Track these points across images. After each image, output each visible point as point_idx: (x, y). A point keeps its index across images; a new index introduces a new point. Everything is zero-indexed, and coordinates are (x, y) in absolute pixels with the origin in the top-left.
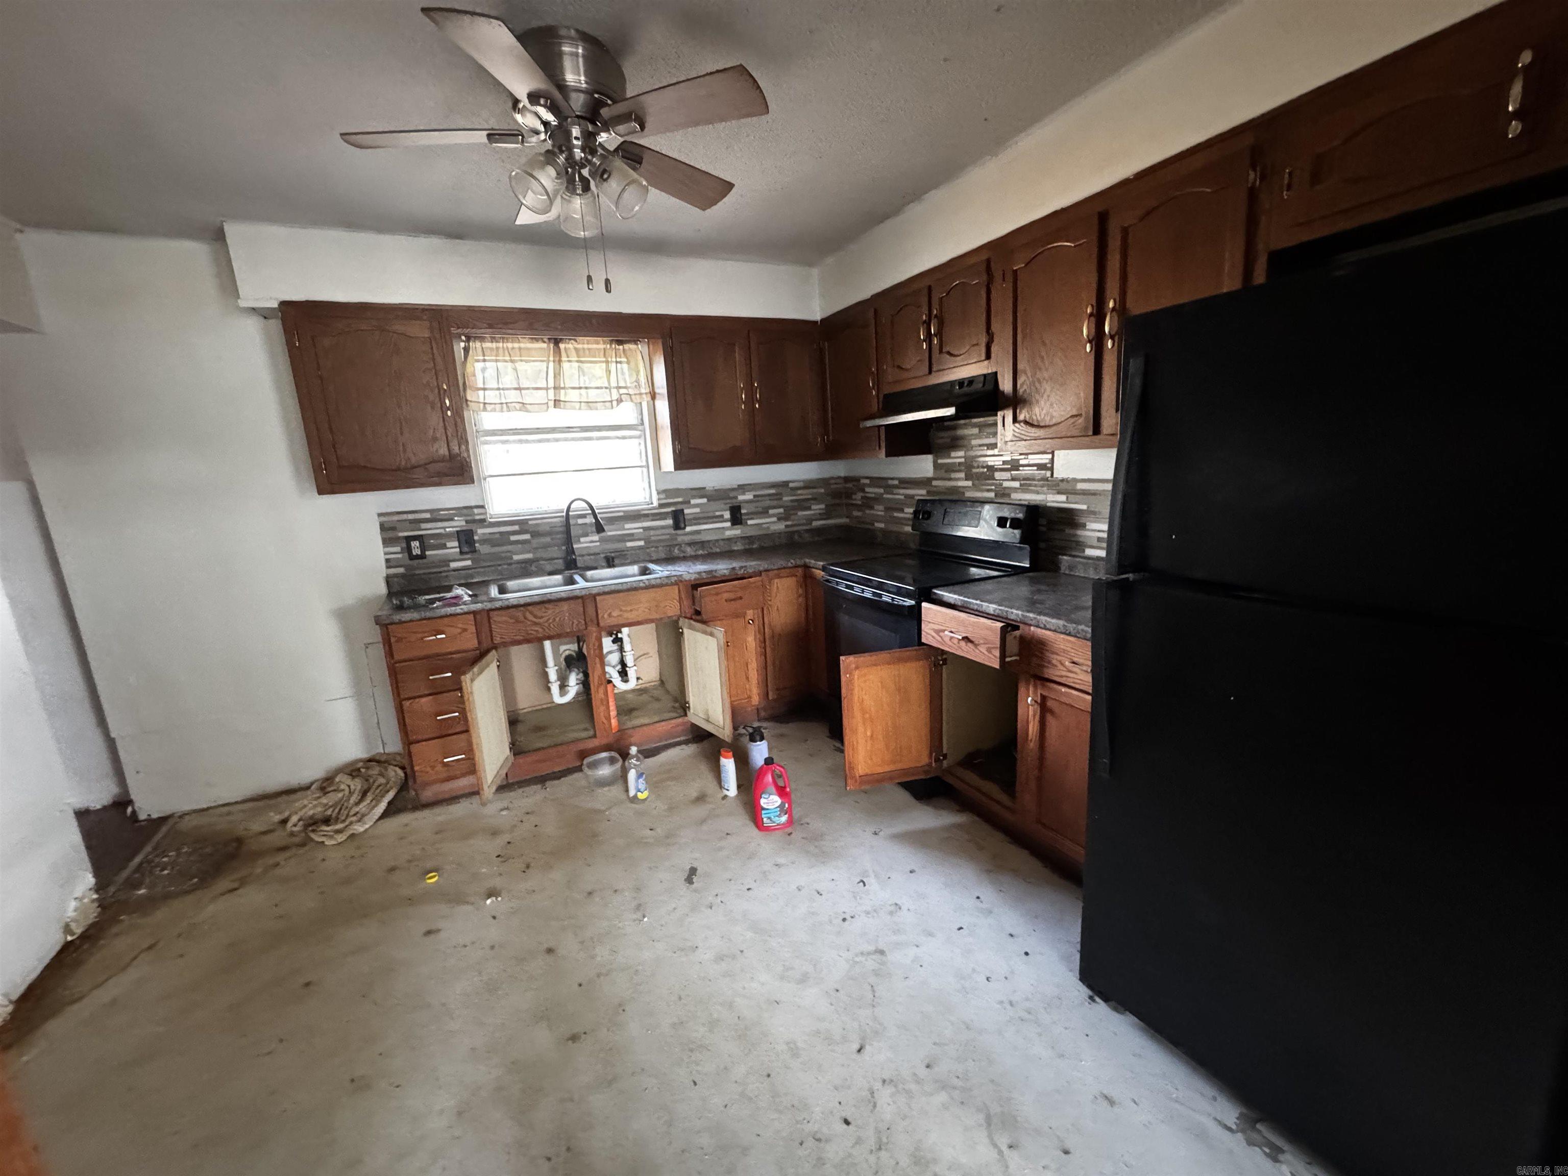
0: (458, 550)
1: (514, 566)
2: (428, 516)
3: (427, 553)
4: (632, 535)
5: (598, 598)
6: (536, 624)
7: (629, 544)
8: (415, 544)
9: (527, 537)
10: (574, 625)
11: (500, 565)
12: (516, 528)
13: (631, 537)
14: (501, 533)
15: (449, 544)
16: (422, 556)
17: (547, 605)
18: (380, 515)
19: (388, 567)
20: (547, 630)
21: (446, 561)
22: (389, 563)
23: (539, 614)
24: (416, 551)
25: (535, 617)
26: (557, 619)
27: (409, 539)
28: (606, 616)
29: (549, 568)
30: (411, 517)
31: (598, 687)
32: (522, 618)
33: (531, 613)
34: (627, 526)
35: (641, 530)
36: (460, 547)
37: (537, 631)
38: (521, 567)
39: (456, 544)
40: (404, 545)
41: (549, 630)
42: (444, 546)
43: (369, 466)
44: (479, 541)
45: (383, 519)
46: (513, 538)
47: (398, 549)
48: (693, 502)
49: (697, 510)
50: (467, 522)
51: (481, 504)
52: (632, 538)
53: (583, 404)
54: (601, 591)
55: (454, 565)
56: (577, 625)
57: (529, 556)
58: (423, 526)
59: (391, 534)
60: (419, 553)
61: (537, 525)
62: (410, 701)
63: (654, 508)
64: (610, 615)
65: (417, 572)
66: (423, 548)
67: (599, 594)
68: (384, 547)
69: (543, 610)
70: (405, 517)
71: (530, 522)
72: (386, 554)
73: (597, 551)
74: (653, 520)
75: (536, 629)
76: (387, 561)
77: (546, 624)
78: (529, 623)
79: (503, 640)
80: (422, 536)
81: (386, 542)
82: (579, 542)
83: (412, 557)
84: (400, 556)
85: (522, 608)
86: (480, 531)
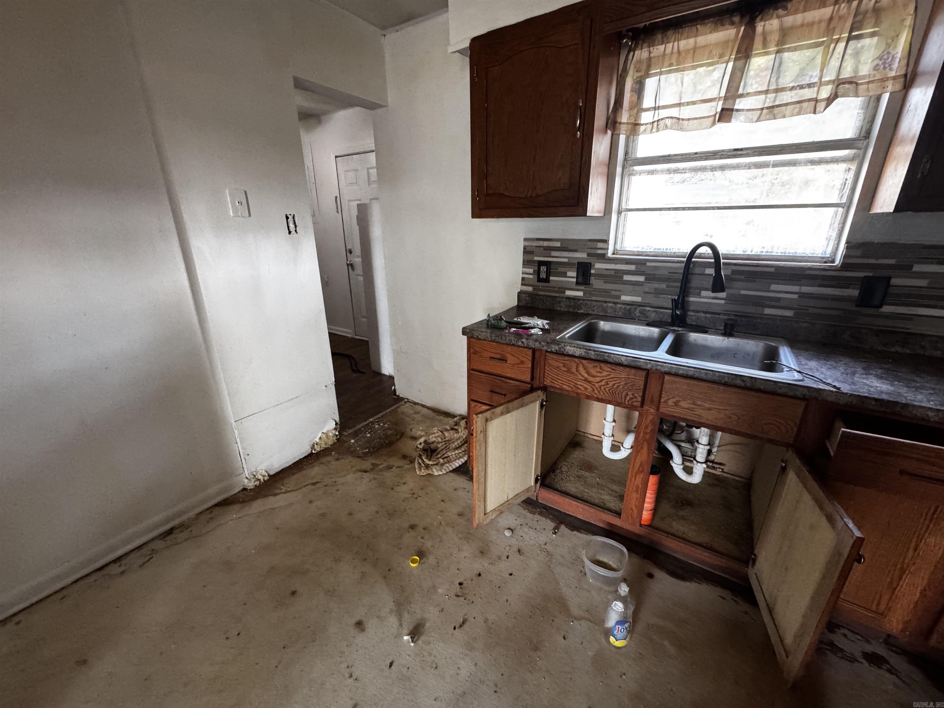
0: (575, 280)
1: (619, 306)
2: (558, 244)
3: (551, 278)
4: (779, 299)
5: (667, 378)
6: (586, 380)
7: (768, 311)
8: (543, 269)
9: (641, 279)
10: (628, 398)
11: (606, 302)
12: (633, 267)
13: (776, 303)
14: (616, 271)
15: (569, 274)
16: (547, 280)
17: (602, 365)
18: (525, 240)
19: (522, 285)
20: (596, 391)
21: (563, 290)
22: (524, 281)
23: (593, 372)
24: (543, 275)
25: (588, 373)
26: (611, 384)
27: (541, 263)
28: (670, 402)
29: (653, 316)
30: (546, 244)
31: (637, 473)
32: (574, 370)
33: (585, 368)
34: (774, 287)
35: (795, 296)
36: (577, 278)
37: (586, 389)
38: (625, 309)
39: (574, 274)
40: (536, 268)
41: (599, 392)
42: (564, 275)
43: (506, 194)
44: (595, 275)
45: (527, 244)
46: (626, 278)
47: (531, 271)
48: (917, 268)
49: (923, 283)
50: (588, 255)
51: (605, 238)
52: (778, 304)
53: (765, 111)
54: (673, 371)
55: (569, 293)
56: (631, 399)
57: (638, 299)
58: (554, 253)
59: (529, 257)
60: (545, 277)
61: (656, 268)
62: (476, 404)
63: (835, 269)
64: (676, 404)
65: (540, 293)
66: (548, 274)
67: (669, 374)
68: (523, 267)
69: (598, 370)
70: (541, 243)
71: (648, 264)
72: (523, 273)
73: (717, 309)
74: (820, 286)
75: (587, 386)
76: (523, 279)
77: (597, 385)
78: (580, 377)
79: (553, 385)
80: (550, 262)
81: (526, 263)
82: (699, 295)
83: (540, 280)
84: (531, 277)
85: (576, 360)
86: (598, 266)
